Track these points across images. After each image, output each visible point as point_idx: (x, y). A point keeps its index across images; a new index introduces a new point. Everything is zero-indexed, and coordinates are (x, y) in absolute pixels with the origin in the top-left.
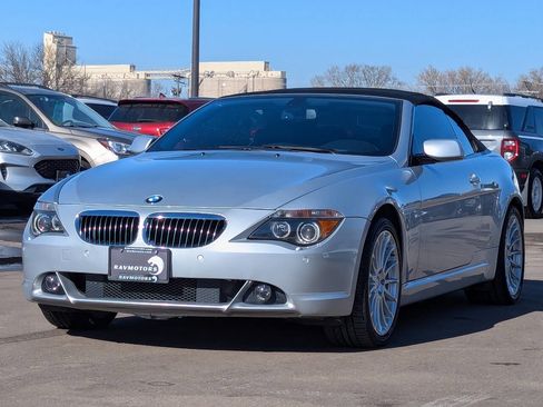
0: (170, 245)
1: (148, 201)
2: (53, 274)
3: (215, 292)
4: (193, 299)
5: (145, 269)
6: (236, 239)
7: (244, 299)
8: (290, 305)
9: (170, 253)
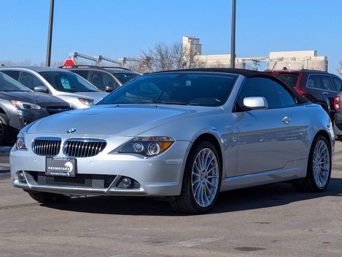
0: (76, 156)
1: (68, 132)
2: (21, 172)
3: (102, 182)
4: (90, 186)
5: (63, 169)
6: (112, 152)
7: (117, 186)
8: (142, 190)
9: (76, 160)
